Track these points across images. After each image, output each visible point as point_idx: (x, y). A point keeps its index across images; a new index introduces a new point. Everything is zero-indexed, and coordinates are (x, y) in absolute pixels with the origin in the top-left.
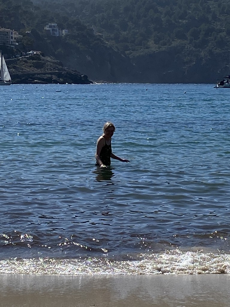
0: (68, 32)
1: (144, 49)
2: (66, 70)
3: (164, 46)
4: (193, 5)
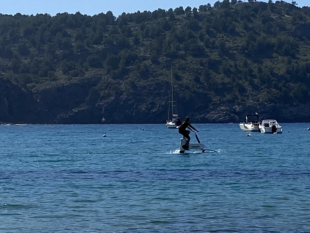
1: (51, 81)
3: (76, 76)
4: (110, 28)
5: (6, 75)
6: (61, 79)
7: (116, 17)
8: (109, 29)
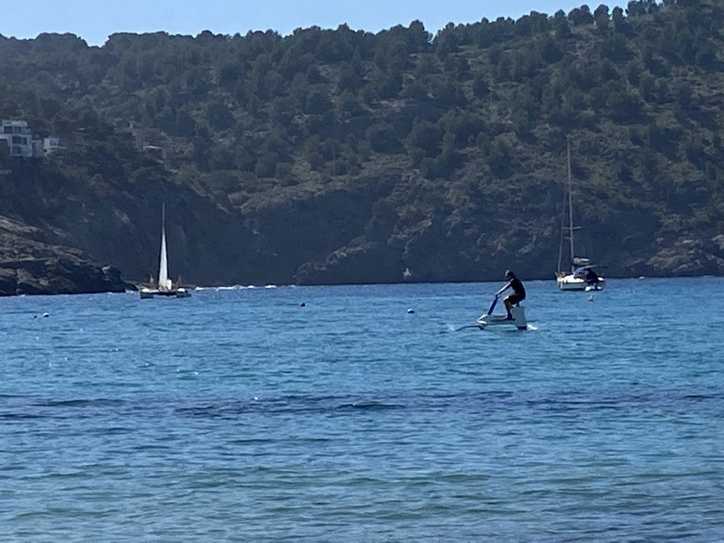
0: (59, 145)
1: (283, 186)
2: (56, 256)
3: (341, 174)
4: (420, 60)
5: (180, 173)
6: (307, 181)
7: (432, 35)
8: (417, 62)
